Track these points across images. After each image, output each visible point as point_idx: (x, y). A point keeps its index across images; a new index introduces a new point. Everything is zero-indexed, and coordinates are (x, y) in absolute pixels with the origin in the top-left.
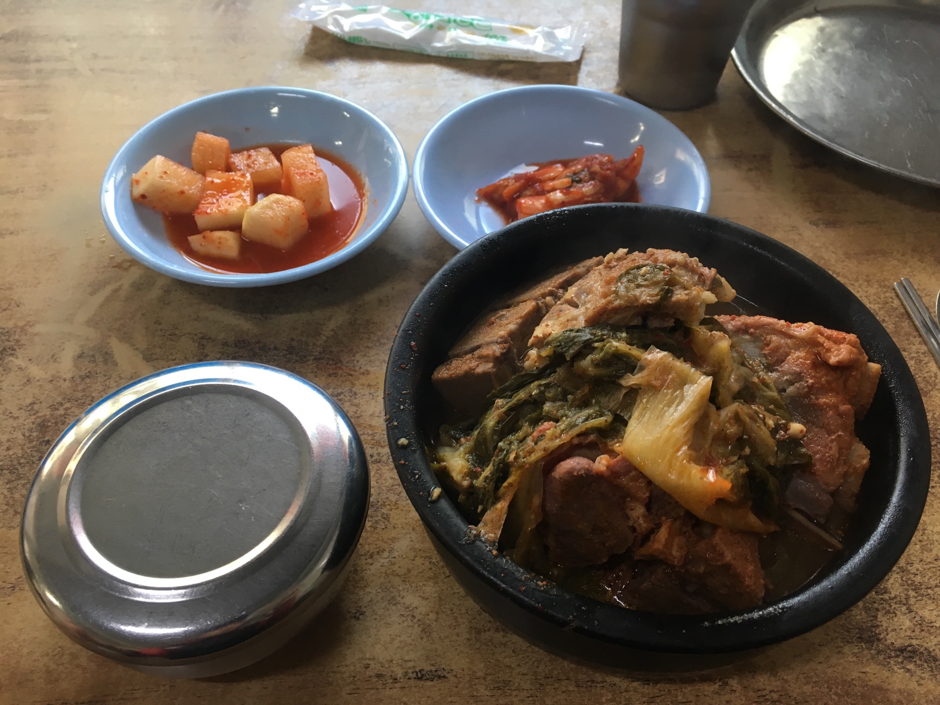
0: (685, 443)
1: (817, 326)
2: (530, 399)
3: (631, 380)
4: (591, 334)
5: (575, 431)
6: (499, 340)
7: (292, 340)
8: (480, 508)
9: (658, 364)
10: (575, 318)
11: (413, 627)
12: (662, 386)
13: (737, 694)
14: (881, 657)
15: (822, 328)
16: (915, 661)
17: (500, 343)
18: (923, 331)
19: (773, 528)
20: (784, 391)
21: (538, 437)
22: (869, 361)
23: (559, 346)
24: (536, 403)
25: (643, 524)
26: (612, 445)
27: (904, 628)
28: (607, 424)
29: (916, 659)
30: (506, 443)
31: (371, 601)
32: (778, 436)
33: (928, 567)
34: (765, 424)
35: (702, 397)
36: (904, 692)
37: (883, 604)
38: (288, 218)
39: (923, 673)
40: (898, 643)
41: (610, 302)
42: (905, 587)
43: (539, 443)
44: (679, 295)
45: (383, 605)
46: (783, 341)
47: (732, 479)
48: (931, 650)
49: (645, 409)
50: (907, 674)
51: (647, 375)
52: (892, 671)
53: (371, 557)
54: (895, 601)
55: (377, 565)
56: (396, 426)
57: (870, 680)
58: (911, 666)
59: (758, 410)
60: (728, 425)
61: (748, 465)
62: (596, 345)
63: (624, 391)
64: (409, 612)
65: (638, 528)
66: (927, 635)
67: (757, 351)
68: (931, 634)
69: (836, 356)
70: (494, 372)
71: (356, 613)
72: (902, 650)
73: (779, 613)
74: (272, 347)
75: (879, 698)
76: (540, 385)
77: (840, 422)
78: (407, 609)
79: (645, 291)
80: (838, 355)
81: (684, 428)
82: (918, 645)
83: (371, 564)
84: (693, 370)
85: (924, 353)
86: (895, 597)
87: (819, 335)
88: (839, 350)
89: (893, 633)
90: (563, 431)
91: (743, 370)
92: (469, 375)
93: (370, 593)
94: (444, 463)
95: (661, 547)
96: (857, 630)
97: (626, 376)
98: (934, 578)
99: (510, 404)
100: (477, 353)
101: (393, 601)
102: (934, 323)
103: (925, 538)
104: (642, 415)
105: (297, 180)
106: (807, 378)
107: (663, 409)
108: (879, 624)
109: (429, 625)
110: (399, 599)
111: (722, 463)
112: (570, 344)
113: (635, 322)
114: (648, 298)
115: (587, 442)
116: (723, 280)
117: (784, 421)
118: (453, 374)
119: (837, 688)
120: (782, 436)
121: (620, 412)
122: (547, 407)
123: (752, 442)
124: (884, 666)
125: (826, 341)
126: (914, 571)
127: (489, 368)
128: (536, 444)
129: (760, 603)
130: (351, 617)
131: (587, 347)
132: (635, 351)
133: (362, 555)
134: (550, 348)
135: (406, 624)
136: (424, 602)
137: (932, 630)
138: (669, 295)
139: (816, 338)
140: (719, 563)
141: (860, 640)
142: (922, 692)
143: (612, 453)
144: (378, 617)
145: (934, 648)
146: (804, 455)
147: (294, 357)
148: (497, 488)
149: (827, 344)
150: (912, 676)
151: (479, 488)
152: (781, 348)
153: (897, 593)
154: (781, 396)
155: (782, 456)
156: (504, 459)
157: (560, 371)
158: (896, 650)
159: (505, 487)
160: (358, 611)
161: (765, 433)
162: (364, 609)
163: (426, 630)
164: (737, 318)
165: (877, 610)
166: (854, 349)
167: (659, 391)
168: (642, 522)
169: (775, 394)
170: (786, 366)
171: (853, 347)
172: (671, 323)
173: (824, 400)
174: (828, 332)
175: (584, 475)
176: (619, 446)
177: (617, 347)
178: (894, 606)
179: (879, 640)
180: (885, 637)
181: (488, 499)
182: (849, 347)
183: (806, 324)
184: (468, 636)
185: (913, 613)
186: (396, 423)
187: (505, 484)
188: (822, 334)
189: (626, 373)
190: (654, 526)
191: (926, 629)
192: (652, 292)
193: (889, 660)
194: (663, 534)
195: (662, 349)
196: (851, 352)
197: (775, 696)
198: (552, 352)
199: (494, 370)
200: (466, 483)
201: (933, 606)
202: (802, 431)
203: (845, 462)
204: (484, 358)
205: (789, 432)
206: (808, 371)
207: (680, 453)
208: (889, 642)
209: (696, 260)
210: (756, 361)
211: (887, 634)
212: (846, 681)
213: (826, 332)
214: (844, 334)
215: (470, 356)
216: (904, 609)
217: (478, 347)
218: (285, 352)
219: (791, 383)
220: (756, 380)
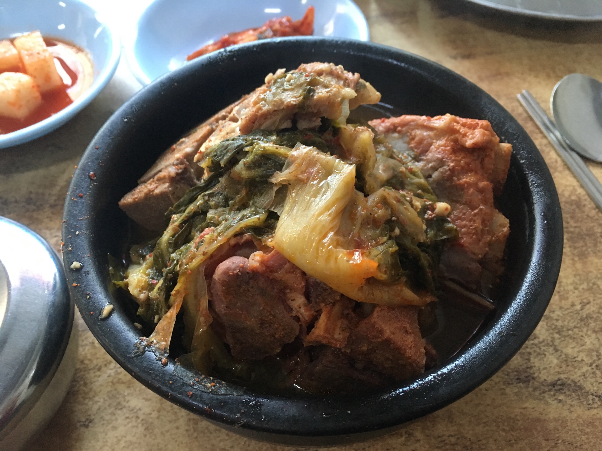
0: (331, 229)
1: (453, 116)
2: (198, 210)
3: (280, 177)
4: (243, 140)
5: (231, 232)
6: (176, 162)
7: (31, 192)
8: (156, 317)
9: (304, 159)
10: (233, 131)
11: (137, 427)
12: (308, 179)
13: (422, 442)
14: (537, 393)
15: (458, 118)
16: (565, 393)
17: (177, 165)
18: (543, 128)
19: (429, 299)
20: (430, 176)
21: (199, 243)
22: (501, 141)
23: (215, 156)
24: (202, 212)
25: (305, 313)
26: (265, 241)
27: (552, 365)
28: (261, 221)
29: (566, 390)
30: (177, 253)
31: (99, 409)
32: (426, 216)
33: (566, 312)
34: (412, 206)
35: (347, 184)
36: (559, 420)
37: (533, 348)
38: (18, 92)
39: (572, 401)
40: (551, 379)
41: (260, 109)
42: (551, 331)
43: (199, 249)
44: (321, 93)
45: (110, 411)
46: (425, 134)
47: (379, 259)
48: (576, 381)
49: (295, 202)
50: (560, 405)
51: (295, 170)
52: (547, 403)
53: (99, 370)
54: (543, 344)
55: (105, 376)
56: (70, 251)
57: (530, 415)
58: (561, 397)
59: (406, 195)
60: (375, 209)
61: (398, 244)
62: (247, 149)
63: (275, 189)
64: (133, 415)
65: (301, 317)
66: (572, 369)
67: (405, 145)
68: (575, 368)
69: (471, 139)
70: (170, 191)
71: (85, 422)
72: (553, 385)
73: (438, 380)
74: (13, 200)
75: (539, 429)
76: (204, 196)
77: (480, 197)
78: (132, 412)
79: (289, 94)
80: (473, 138)
81: (330, 215)
82: (566, 378)
83: (99, 376)
84: (337, 160)
85: (546, 145)
86: (543, 341)
87: (455, 124)
88: (473, 134)
89: (545, 371)
90: (220, 233)
91: (392, 162)
92: (149, 196)
93: (97, 402)
94: (127, 280)
95: (322, 333)
96: (515, 373)
97: (275, 174)
98: (572, 321)
99: (182, 218)
100: (156, 178)
101: (119, 406)
102: (551, 122)
103: (562, 289)
104: (292, 208)
105: (27, 60)
106: (448, 162)
107: (310, 199)
108: (533, 365)
109: (152, 423)
110: (124, 403)
111: (371, 245)
112: (225, 151)
113: (283, 126)
114: (292, 99)
115: (243, 241)
116: (368, 84)
117: (430, 202)
118: (136, 198)
119: (504, 425)
120: (430, 215)
121: (274, 209)
122: (211, 214)
123: (400, 223)
124: (541, 400)
125: (462, 128)
126: (556, 317)
127: (165, 188)
128: (197, 249)
129: (423, 371)
130: (81, 426)
131: (240, 152)
132: (282, 150)
133: (91, 369)
134: (209, 159)
135: (130, 425)
136: (147, 403)
137: (576, 364)
138: (311, 94)
139: (454, 126)
140: (380, 340)
141: (518, 381)
142: (573, 418)
143: (266, 249)
144: (105, 422)
145: (579, 379)
146: (450, 230)
147: (32, 207)
148: (168, 296)
149: (462, 130)
150: (563, 405)
151: (153, 299)
152: (425, 140)
153: (545, 337)
154: (428, 181)
155: (431, 233)
156: (174, 268)
157: (222, 180)
158: (548, 385)
159: (175, 295)
160: (87, 419)
161: (412, 214)
162: (92, 417)
163: (149, 428)
164: (386, 120)
165: (530, 353)
166: (486, 132)
167: (306, 183)
168: (303, 311)
169: (422, 181)
170: (430, 155)
171: (486, 130)
172: (318, 123)
173: (464, 180)
174: (464, 120)
175: (240, 274)
176: (271, 241)
177: (264, 148)
178: (543, 348)
179: (534, 378)
180: (538, 375)
181: (161, 309)
182: (482, 130)
183: (443, 117)
184: (187, 427)
185: (559, 352)
186: (70, 249)
187: (173, 292)
188: (458, 123)
189: (275, 171)
190: (315, 314)
191: (570, 364)
192: (295, 95)
193: (543, 395)
194: (322, 321)
195: (307, 144)
196: (484, 134)
197: (453, 440)
198: (210, 163)
199: (170, 189)
200: (142, 296)
201: (574, 344)
202: (447, 209)
203: (489, 232)
204: (161, 180)
205: (437, 211)
206: (448, 156)
207: (327, 239)
208: (542, 379)
209: (340, 68)
210: (405, 155)
211: (540, 373)
212: (510, 417)
213: (462, 121)
214: (477, 121)
215: (152, 180)
216: (551, 349)
217: (160, 171)
218: (24, 204)
219: (435, 169)
220: (403, 169)
